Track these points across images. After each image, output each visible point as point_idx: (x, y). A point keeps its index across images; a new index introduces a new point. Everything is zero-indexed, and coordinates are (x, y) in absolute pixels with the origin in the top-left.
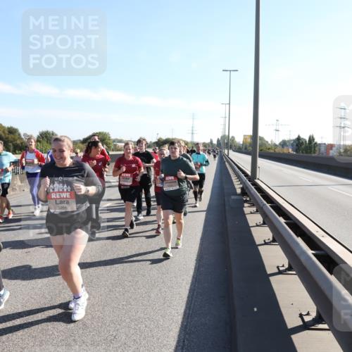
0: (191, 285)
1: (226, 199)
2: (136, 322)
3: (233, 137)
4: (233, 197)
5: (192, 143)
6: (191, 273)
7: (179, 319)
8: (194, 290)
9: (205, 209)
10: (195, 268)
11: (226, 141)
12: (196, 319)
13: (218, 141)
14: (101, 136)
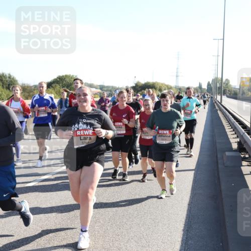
1: (218, 156)
3: (227, 80)
4: (227, 154)
5: (176, 87)
9: (194, 168)
11: (218, 85)
13: (209, 85)
14: (67, 80)
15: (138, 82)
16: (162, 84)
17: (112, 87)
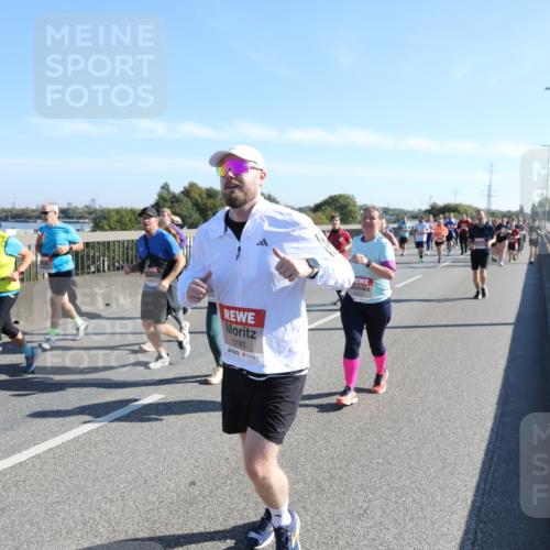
0: (488, 444)
2: (399, 493)
6: (489, 424)
7: (469, 496)
8: (494, 452)
9: (513, 321)
10: (496, 417)
12: (496, 499)
14: (341, 201)
15: (435, 204)
16: (468, 207)
17: (401, 210)
